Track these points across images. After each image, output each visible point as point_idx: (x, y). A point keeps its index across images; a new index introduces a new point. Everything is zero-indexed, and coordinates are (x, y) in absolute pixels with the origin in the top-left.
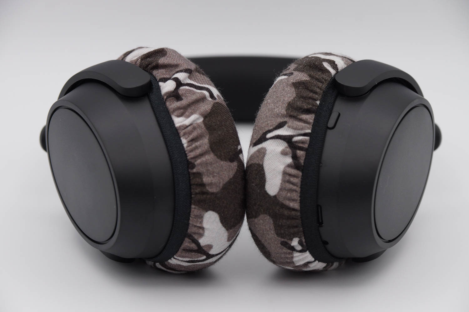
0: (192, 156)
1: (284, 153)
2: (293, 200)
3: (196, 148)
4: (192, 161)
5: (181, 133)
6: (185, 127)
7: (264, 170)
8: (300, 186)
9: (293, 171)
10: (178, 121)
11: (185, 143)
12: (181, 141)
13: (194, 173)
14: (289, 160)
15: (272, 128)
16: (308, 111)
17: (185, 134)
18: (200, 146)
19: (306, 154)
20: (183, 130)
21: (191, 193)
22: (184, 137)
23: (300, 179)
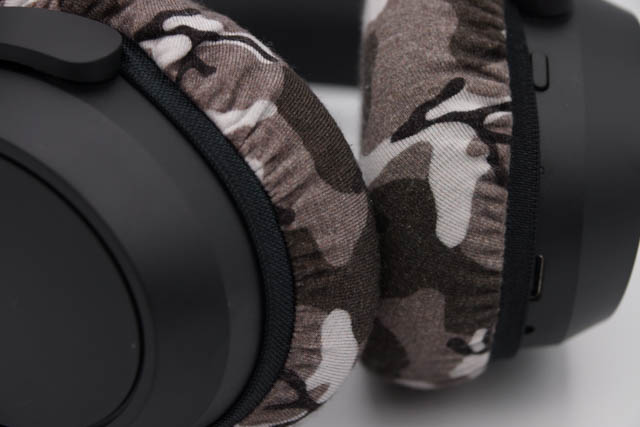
0: (284, 194)
1: (472, 153)
2: (493, 252)
3: (288, 174)
4: (284, 205)
5: (245, 147)
6: (249, 131)
7: (431, 192)
8: (504, 221)
9: (494, 190)
10: (229, 122)
11: (259, 169)
12: (246, 164)
13: (294, 232)
14: (484, 167)
15: (432, 96)
16: (495, 55)
17: (252, 148)
18: (295, 168)
19: (512, 148)
20: (247, 138)
21: (294, 277)
22: (252, 154)
23: (505, 204)
